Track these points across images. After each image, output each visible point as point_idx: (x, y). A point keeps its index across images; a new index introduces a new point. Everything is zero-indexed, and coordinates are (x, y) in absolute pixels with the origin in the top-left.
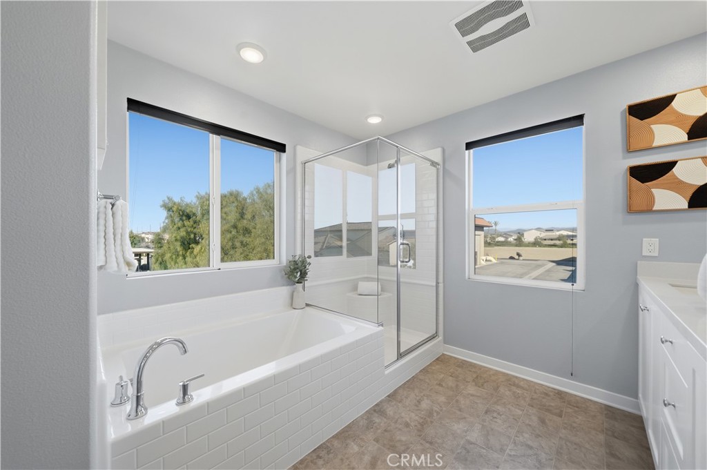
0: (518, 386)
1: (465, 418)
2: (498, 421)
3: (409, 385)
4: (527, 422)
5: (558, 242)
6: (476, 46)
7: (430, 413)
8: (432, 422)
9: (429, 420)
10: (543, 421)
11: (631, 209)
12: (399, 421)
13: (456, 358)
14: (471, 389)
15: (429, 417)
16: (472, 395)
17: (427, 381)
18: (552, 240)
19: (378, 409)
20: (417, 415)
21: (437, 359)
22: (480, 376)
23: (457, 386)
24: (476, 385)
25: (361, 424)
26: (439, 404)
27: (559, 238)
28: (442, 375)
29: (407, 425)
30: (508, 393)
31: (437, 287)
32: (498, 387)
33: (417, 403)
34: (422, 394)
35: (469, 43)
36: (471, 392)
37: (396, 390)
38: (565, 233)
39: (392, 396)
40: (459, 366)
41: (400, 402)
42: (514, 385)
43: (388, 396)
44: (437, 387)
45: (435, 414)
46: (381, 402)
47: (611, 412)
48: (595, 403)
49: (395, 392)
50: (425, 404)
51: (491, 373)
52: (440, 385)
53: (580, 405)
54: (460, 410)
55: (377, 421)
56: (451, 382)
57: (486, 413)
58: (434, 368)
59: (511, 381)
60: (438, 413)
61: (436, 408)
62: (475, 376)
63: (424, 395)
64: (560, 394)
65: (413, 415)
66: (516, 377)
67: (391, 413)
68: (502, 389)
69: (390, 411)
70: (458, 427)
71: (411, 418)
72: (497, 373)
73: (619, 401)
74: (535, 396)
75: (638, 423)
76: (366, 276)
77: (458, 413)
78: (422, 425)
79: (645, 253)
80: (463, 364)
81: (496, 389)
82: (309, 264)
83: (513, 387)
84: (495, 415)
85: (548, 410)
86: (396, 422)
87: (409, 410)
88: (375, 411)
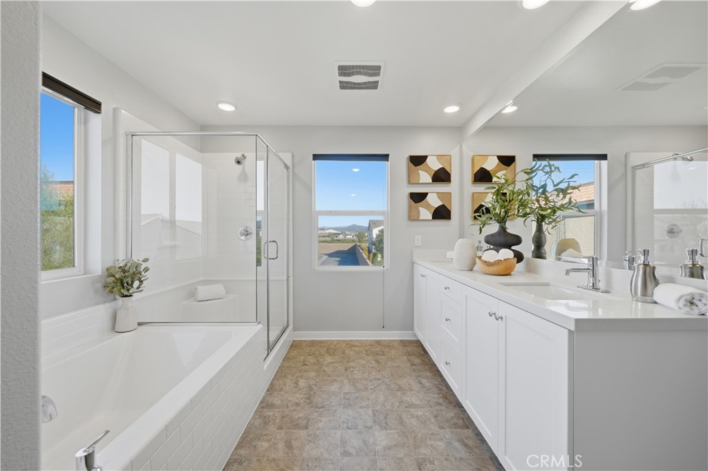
0: (355, 346)
1: (335, 380)
2: (356, 372)
3: (281, 374)
4: (371, 366)
5: (328, 239)
6: (344, 86)
7: (310, 388)
8: (315, 393)
9: (312, 393)
10: (377, 362)
11: (411, 218)
12: (289, 405)
13: (305, 341)
14: (329, 359)
15: (311, 390)
16: (332, 363)
17: (293, 365)
18: (324, 237)
19: (265, 405)
20: (301, 394)
21: (291, 346)
22: (330, 348)
23: (317, 360)
24: (330, 355)
25: (257, 424)
26: (312, 379)
27: (329, 235)
28: (303, 357)
29: (298, 404)
30: (352, 353)
31: (288, 280)
32: (344, 351)
33: (296, 385)
34: (295, 377)
35: (340, 82)
36: (329, 361)
37: (271, 383)
38: (332, 231)
39: (271, 389)
40: (310, 346)
41: (281, 390)
42: (353, 346)
43: (268, 390)
44: (304, 367)
45: (314, 387)
46: (264, 398)
47: (404, 343)
48: (395, 341)
49: (272, 385)
50: (302, 383)
51: (335, 343)
52: (304, 365)
53: (389, 345)
54: (329, 376)
55: (271, 414)
56: (311, 360)
57: (346, 370)
58: (292, 354)
59: (350, 344)
60: (315, 385)
61: (312, 382)
62: (326, 349)
63: (297, 377)
64: (378, 342)
65: (298, 395)
66: (351, 341)
67: (279, 402)
68: (347, 351)
69: (277, 401)
70: (334, 388)
71: (297, 399)
72: (339, 342)
73: (406, 336)
74: (367, 348)
75: (419, 344)
76: (202, 279)
77: (329, 378)
78: (309, 398)
79: (416, 245)
80: (313, 343)
81: (344, 352)
82: (146, 270)
83: (353, 348)
84: (352, 369)
85: (377, 354)
86: (287, 407)
87: (293, 393)
88: (263, 408)
